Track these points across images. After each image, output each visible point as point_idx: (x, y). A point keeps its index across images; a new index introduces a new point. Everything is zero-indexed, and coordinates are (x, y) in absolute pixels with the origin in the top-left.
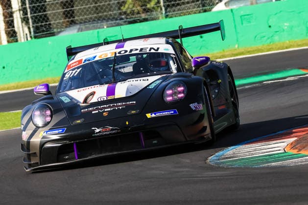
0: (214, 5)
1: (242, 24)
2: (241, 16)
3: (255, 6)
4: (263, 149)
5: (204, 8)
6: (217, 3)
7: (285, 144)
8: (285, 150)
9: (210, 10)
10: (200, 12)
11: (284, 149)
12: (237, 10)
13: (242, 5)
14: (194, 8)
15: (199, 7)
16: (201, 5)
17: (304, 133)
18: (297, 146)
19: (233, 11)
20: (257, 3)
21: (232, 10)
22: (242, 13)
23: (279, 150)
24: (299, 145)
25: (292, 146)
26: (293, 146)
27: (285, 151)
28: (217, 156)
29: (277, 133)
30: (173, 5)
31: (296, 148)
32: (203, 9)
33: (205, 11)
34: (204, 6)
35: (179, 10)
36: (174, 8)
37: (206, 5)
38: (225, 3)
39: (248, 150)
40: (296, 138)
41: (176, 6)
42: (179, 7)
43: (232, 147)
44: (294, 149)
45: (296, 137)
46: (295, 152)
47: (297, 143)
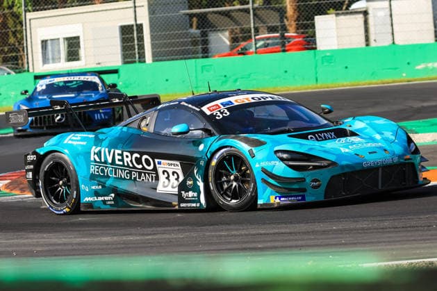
17: (16, 177)
18: (10, 187)
26: (7, 186)
40: (9, 181)
46: (7, 191)
47: (10, 184)
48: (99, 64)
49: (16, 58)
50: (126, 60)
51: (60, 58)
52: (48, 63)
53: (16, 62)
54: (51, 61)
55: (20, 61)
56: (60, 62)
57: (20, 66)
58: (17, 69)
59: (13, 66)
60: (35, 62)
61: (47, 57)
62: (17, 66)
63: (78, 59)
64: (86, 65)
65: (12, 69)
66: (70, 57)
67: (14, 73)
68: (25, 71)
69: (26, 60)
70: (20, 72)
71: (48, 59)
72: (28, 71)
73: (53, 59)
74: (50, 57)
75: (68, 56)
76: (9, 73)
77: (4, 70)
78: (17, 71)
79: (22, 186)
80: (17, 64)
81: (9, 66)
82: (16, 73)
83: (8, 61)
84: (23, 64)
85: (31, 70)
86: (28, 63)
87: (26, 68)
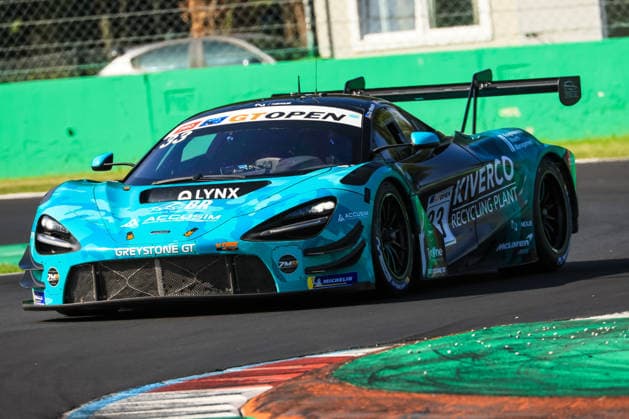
0: (107, 60)
1: (168, 110)
2: (167, 93)
3: (200, 72)
4: (190, 406)
5: (83, 67)
6: (114, 58)
7: (242, 399)
8: (242, 411)
9: (95, 72)
10: (72, 75)
11: (239, 410)
12: (158, 76)
13: (171, 67)
14: (59, 64)
15: (70, 62)
16: (75, 60)
17: (288, 377)
18: (270, 405)
19: (150, 80)
20: (205, 64)
21: (146, 77)
22: (170, 85)
23: (228, 411)
24: (274, 404)
25: (259, 405)
26: (261, 404)
27: (241, 414)
28: (83, 412)
29: (225, 372)
30: (12, 54)
31: (268, 410)
32: (78, 70)
33: (84, 74)
34: (82, 61)
35: (25, 66)
36: (13, 61)
37: (87, 59)
38: (133, 60)
39: (157, 403)
40: (268, 388)
41: (19, 58)
42: (24, 60)
43: (120, 395)
44: (262, 412)
45: (269, 383)
47: (270, 397)
48: (535, 35)
49: (275, 14)
50: (616, 25)
51: (413, 16)
52: (378, 30)
53: (277, 26)
54: (385, 24)
55: (288, 25)
56: (413, 27)
57: (290, 38)
58: (280, 46)
59: (268, 38)
60: (335, 28)
61: (373, 13)
62: (279, 39)
63: (469, 20)
64: (493, 39)
65: (265, 46)
66: (444, 15)
67: (271, 61)
68: (304, 54)
69: (308, 19)
70: (289, 58)
71: (378, 19)
72: (317, 54)
73: (392, 17)
74: (384, 12)
75: (439, 11)
76: (255, 61)
77: (243, 49)
78: (281, 52)
79: (307, 403)
80: (280, 32)
81: (257, 37)
82: (278, 59)
83: (253, 21)
84: (297, 34)
85: (324, 51)
86: (314, 29)
87: (310, 46)
